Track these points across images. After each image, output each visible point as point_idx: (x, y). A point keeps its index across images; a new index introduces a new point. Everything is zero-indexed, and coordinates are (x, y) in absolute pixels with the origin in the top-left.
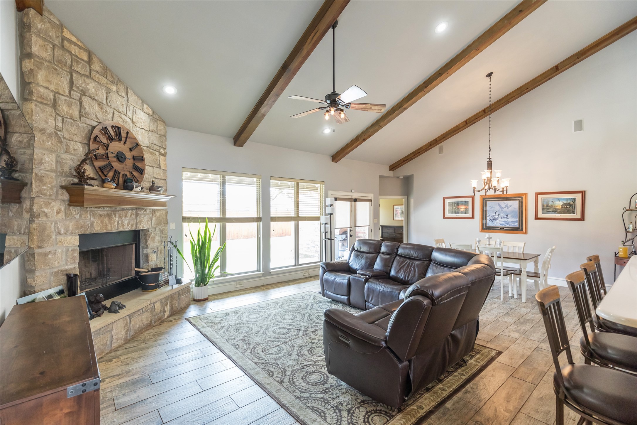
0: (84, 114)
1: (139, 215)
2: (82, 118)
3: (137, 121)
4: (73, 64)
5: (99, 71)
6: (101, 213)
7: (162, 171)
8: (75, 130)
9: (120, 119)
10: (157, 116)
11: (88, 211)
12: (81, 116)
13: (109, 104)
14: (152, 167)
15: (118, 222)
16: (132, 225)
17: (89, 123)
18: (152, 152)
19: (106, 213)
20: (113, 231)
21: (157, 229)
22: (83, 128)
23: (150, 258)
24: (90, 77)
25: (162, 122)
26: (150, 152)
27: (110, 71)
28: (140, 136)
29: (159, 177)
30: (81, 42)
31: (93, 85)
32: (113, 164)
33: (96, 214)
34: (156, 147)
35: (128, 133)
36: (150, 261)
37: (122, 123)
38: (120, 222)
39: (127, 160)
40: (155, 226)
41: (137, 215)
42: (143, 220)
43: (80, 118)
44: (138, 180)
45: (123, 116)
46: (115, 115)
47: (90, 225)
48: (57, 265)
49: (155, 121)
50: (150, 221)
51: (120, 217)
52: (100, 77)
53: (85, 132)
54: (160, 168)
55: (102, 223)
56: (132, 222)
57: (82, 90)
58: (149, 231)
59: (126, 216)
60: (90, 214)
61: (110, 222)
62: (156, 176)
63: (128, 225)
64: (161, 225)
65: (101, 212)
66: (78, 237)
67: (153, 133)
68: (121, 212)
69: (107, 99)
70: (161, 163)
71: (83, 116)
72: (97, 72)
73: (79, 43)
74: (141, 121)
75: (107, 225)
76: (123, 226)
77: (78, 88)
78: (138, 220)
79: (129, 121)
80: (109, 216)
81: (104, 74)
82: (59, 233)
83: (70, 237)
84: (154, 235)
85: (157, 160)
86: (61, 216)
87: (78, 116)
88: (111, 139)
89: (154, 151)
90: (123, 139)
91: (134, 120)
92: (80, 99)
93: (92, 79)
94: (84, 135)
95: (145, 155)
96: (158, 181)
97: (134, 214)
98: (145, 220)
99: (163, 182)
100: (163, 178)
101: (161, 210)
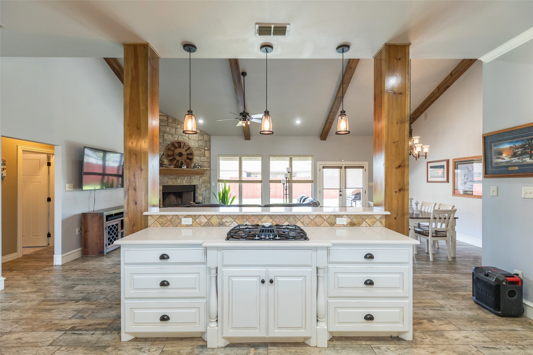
0: (165, 140)
1: (192, 179)
2: (164, 142)
3: (191, 138)
4: (161, 123)
5: (171, 122)
7: (207, 158)
8: (161, 147)
9: (182, 139)
10: (203, 133)
11: (166, 177)
12: (163, 141)
13: (176, 134)
14: (200, 156)
15: (180, 181)
16: (188, 183)
17: (167, 143)
18: (200, 150)
19: (174, 177)
20: (178, 185)
21: (203, 185)
22: (164, 145)
23: (198, 198)
24: (168, 126)
25: (206, 135)
26: (199, 150)
27: (177, 120)
28: (192, 144)
30: (164, 114)
31: (169, 128)
32: (176, 158)
33: (170, 178)
34: (202, 147)
35: (185, 144)
36: (198, 199)
37: (182, 140)
38: (181, 181)
39: (183, 155)
40: (201, 184)
41: (190, 178)
43: (163, 142)
44: (189, 163)
45: (183, 137)
46: (179, 137)
47: (166, 182)
49: (202, 135)
50: (199, 181)
51: (181, 179)
52: (172, 124)
53: (165, 147)
54: (205, 157)
55: (173, 182)
56: (188, 182)
57: (164, 132)
58: (198, 186)
59: (184, 179)
60: (167, 178)
61: (176, 181)
62: (202, 161)
63: (186, 183)
64: (206, 184)
65: (172, 177)
66: (162, 186)
67: (201, 141)
68: (182, 177)
69: (175, 132)
70: (206, 154)
71: (165, 141)
72: (171, 123)
73: (163, 114)
74: (193, 137)
75: (175, 182)
76: (183, 183)
77: (162, 131)
78: (191, 181)
79: (187, 138)
80: (176, 179)
81: (174, 122)
84: (201, 188)
85: (203, 153)
87: (162, 142)
88: (176, 148)
89: (201, 149)
90: (182, 147)
91: (189, 138)
92: (163, 135)
93: (169, 126)
94: (164, 148)
95: (196, 152)
96: (203, 163)
97: (189, 178)
98: (195, 181)
99: (207, 163)
100: (207, 161)
101: (205, 176)
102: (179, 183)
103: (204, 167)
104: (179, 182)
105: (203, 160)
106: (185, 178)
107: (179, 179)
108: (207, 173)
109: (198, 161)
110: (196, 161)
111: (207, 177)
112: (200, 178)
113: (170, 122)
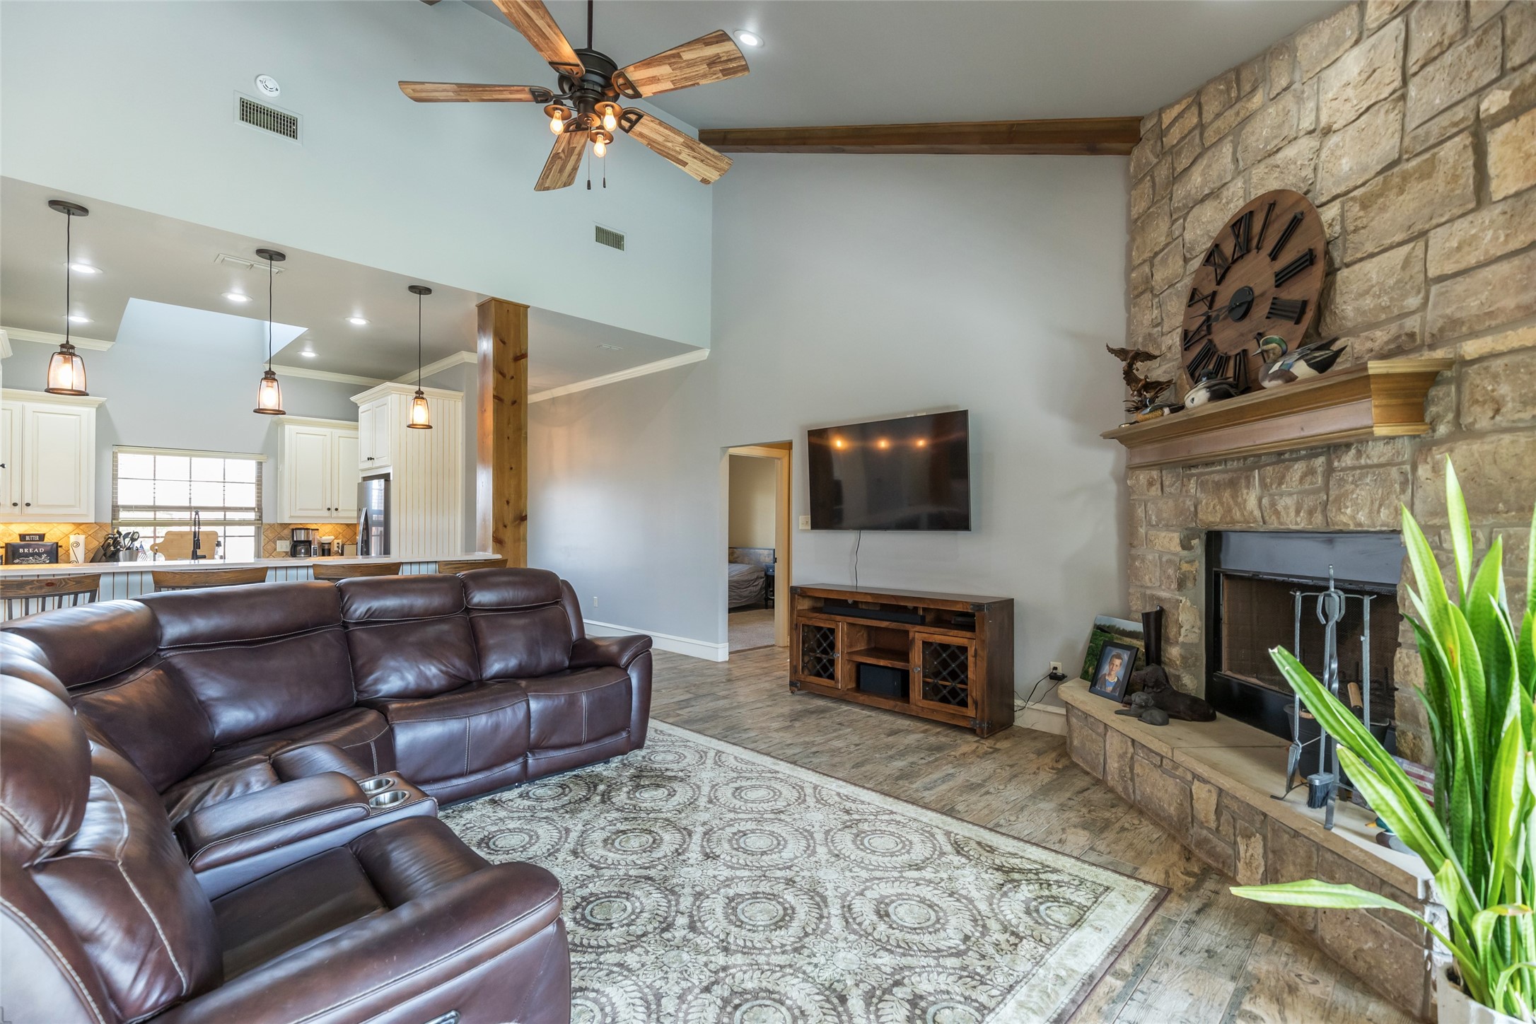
1: (1337, 475)
2: (1186, 268)
6: (1217, 477)
8: (1175, 305)
9: (1273, 174)
11: (1193, 475)
12: (1184, 262)
13: (1239, 167)
14: (1422, 235)
16: (1311, 513)
18: (1419, 166)
19: (1227, 476)
24: (1202, 152)
26: (1407, 177)
27: (1246, 65)
29: (1472, 260)
33: (1207, 481)
41: (1329, 470)
42: (1352, 492)
46: (1254, 179)
48: (1149, 584)
52: (1221, 120)
56: (1309, 502)
57: (1183, 207)
61: (1237, 504)
62: (1449, 268)
63: (1298, 512)
68: (1269, 469)
69: (1235, 161)
72: (1214, 118)
73: (1183, 106)
77: (1178, 209)
81: (1230, 98)
82: (1149, 523)
83: (1163, 534)
85: (1459, 180)
86: (1155, 491)
88: (1223, 269)
89: (1427, 156)
92: (1184, 227)
93: (1206, 151)
95: (1383, 209)
96: (1460, 286)
97: (1311, 472)
98: (1362, 494)
99: (1504, 268)
100: (1514, 245)
101: (1481, 435)
102: (1257, 513)
103: (1473, 334)
104: (1252, 502)
105: (1448, 256)
106: (1283, 477)
107: (1248, 487)
108: (1504, 389)
109: (1385, 301)
110: (1368, 302)
111: (1507, 438)
112: (1414, 468)
113: (1212, 116)
